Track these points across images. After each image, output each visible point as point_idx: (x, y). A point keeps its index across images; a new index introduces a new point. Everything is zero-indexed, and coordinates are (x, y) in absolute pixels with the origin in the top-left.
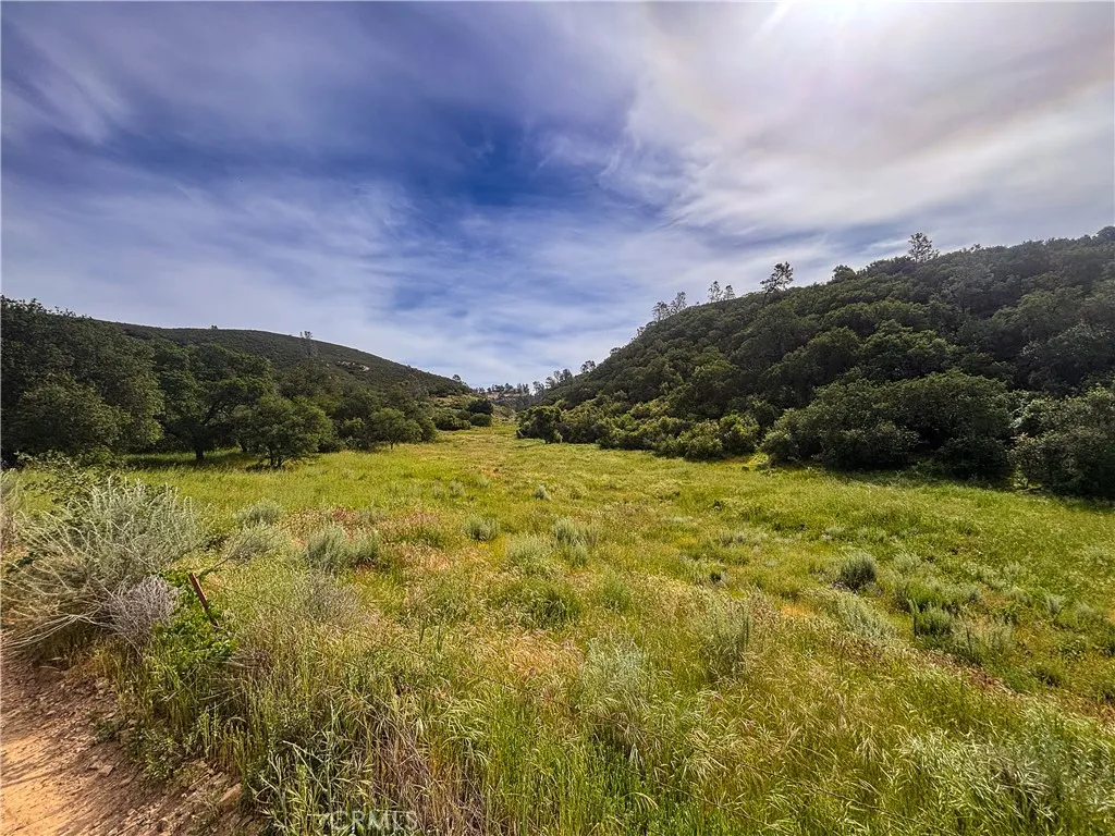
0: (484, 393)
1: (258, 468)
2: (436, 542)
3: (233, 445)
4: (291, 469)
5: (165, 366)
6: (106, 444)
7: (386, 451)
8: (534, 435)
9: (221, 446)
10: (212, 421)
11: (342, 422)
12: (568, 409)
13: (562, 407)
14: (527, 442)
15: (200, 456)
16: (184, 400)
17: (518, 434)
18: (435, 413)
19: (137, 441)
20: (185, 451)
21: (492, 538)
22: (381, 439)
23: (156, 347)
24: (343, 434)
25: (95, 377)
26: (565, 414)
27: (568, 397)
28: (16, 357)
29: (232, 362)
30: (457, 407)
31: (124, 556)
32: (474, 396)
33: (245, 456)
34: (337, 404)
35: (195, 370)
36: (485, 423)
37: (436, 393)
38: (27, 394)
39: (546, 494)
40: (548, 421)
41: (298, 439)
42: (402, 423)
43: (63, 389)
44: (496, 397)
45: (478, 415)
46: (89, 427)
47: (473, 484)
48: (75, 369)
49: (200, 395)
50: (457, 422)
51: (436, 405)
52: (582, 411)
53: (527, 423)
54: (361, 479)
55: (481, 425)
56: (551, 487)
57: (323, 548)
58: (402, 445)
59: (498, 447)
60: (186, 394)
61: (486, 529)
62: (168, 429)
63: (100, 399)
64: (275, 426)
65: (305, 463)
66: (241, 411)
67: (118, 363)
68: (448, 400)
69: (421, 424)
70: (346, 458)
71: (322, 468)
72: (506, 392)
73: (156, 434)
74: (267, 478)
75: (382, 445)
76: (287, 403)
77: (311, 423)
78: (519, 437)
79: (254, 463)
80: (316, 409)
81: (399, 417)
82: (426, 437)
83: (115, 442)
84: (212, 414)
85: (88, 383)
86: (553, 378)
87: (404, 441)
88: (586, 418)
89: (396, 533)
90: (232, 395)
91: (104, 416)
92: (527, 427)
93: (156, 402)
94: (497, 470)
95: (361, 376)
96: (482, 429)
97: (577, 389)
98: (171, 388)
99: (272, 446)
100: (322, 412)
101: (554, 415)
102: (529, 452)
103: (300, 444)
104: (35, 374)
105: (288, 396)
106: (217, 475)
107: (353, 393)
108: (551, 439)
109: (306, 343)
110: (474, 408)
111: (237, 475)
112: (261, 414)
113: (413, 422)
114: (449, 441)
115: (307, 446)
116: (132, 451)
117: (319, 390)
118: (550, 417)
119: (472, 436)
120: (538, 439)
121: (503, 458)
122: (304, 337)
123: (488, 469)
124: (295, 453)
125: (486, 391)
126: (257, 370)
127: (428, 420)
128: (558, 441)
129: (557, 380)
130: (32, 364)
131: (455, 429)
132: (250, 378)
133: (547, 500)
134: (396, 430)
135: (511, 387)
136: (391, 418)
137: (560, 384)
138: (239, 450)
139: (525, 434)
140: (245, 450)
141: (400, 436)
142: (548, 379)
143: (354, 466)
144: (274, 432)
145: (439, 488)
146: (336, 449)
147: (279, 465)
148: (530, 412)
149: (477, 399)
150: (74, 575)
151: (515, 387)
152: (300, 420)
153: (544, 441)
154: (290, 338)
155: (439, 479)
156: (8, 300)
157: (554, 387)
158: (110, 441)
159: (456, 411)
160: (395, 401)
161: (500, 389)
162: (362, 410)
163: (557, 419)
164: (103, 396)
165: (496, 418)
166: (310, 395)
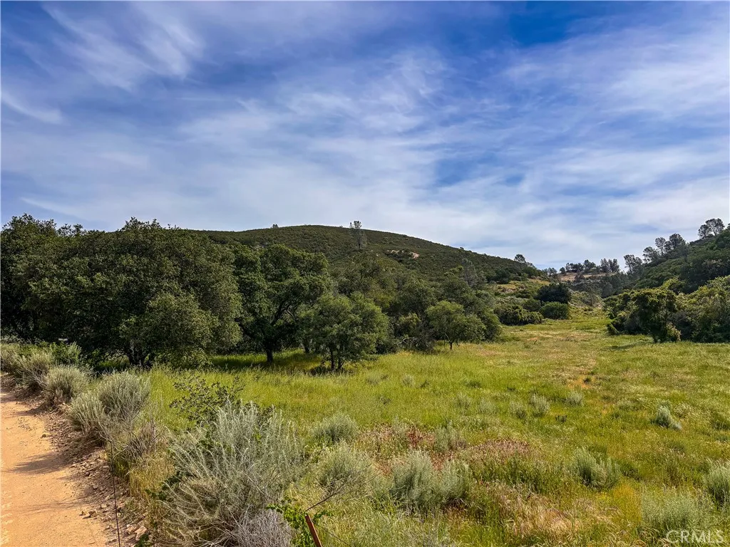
0: (555, 276)
1: (319, 371)
2: (537, 484)
3: (296, 345)
4: (351, 372)
5: (243, 270)
6: (202, 347)
7: (445, 353)
8: (633, 330)
9: (287, 347)
10: (280, 322)
11: (397, 318)
12: (687, 291)
13: (677, 289)
14: (624, 340)
15: (270, 356)
16: (257, 302)
17: (610, 329)
18: (496, 303)
19: (222, 343)
20: (257, 351)
21: (612, 484)
22: (437, 337)
23: (236, 252)
24: (398, 332)
25: (194, 284)
26: (682, 299)
27: (684, 274)
28: (144, 270)
29: (295, 261)
30: (523, 295)
31: (244, 481)
32: (544, 279)
33: (307, 357)
34: (391, 298)
35: (265, 270)
36: (560, 314)
37: (496, 279)
38: (151, 304)
39: (673, 420)
40: (656, 311)
41: (357, 339)
42: (461, 318)
43: (173, 297)
44: (572, 278)
45: (549, 304)
46: (190, 331)
47: (558, 399)
48: (180, 278)
49: (269, 295)
50: (525, 314)
51: (497, 294)
52: (710, 295)
53: (622, 314)
54: (423, 386)
55: (555, 317)
56: (679, 410)
57: (409, 482)
58: (462, 344)
59: (584, 347)
60: (259, 295)
61: (598, 469)
62: (245, 331)
63: (197, 305)
64: (336, 326)
65: (363, 366)
66: (304, 311)
67: (209, 270)
68: (511, 287)
69: (483, 319)
70: (403, 359)
71: (381, 372)
72: (587, 272)
73: (236, 337)
74: (329, 382)
75: (441, 345)
76: (344, 300)
77: (367, 322)
78: (611, 333)
79: (317, 365)
80: (372, 306)
81: (458, 311)
82: (490, 335)
83: (208, 344)
84: (279, 314)
85: (189, 290)
86: (655, 247)
87: (464, 339)
88: (718, 304)
89: (483, 467)
90: (296, 294)
91: (201, 320)
92: (623, 319)
93: (236, 304)
94: (587, 381)
95: (412, 264)
96: (558, 322)
97: (698, 263)
98: (247, 290)
99: (332, 347)
100: (378, 309)
101: (665, 302)
102: (630, 353)
103: (357, 344)
104: (156, 284)
105: (345, 293)
106: (285, 379)
107: (407, 285)
108: (661, 335)
109: (356, 232)
110: (545, 295)
111: (304, 380)
112: (321, 313)
113: (473, 317)
114: (518, 340)
115: (365, 345)
116: (219, 352)
117: (374, 286)
118: (659, 304)
119: (547, 332)
120: (642, 336)
121: (593, 363)
122: (354, 226)
123: (575, 379)
124: (354, 355)
125: (559, 272)
126: (316, 268)
127: (489, 312)
128: (674, 339)
129: (660, 251)
130: (154, 276)
131: (525, 323)
132: (311, 277)
133: (675, 428)
134: (455, 328)
135: (593, 265)
136: (449, 313)
137: (666, 257)
138: (301, 350)
139: (618, 328)
140: (307, 351)
141: (459, 334)
142: (647, 250)
143: (412, 370)
144: (335, 332)
145: (517, 404)
146: (392, 350)
147: (340, 367)
148: (626, 298)
149: (548, 284)
150: (209, 499)
151: (598, 264)
152: (358, 318)
153: (651, 339)
154: (341, 229)
155: (512, 390)
156: (139, 223)
157: (657, 260)
158: (204, 344)
159: (521, 300)
160: (452, 292)
161: (576, 268)
162: (416, 304)
163: (670, 307)
164: (199, 302)
165: (575, 307)
166: (366, 290)
